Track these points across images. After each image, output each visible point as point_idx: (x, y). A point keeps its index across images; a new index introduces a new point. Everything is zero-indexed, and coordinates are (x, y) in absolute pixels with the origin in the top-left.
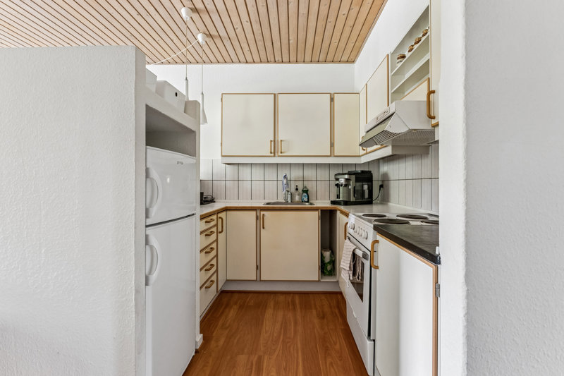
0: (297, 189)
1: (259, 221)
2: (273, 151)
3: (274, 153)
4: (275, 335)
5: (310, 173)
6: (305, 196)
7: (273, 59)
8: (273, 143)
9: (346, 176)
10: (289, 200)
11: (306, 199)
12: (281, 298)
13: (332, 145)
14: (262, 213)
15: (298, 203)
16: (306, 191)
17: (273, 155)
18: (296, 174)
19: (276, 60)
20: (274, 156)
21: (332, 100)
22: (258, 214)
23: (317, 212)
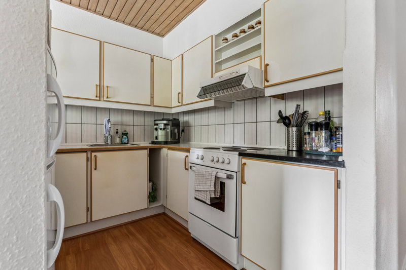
0: (117, 133)
1: (89, 163)
2: (98, 95)
3: (99, 97)
5: (127, 119)
6: (125, 138)
7: (93, 8)
8: (98, 87)
9: (165, 122)
10: (109, 142)
11: (126, 141)
12: (116, 232)
13: (152, 97)
14: (94, 154)
15: (118, 144)
16: (125, 134)
17: (98, 99)
18: (115, 118)
19: (98, 10)
20: (99, 100)
21: (152, 60)
22: (89, 156)
23: (146, 151)
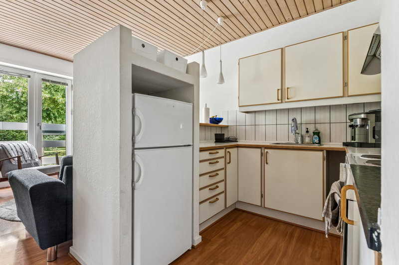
0: (307, 132)
1: (263, 157)
2: (280, 98)
3: (282, 99)
4: (259, 258)
5: (322, 116)
6: (316, 138)
8: (280, 91)
9: (363, 116)
10: (299, 141)
11: (317, 141)
12: (283, 227)
13: (345, 85)
14: (266, 150)
15: (308, 144)
16: (317, 133)
17: (280, 101)
18: (307, 117)
19: (287, 18)
20: (282, 102)
21: (345, 38)
22: (263, 152)
23: (321, 153)
